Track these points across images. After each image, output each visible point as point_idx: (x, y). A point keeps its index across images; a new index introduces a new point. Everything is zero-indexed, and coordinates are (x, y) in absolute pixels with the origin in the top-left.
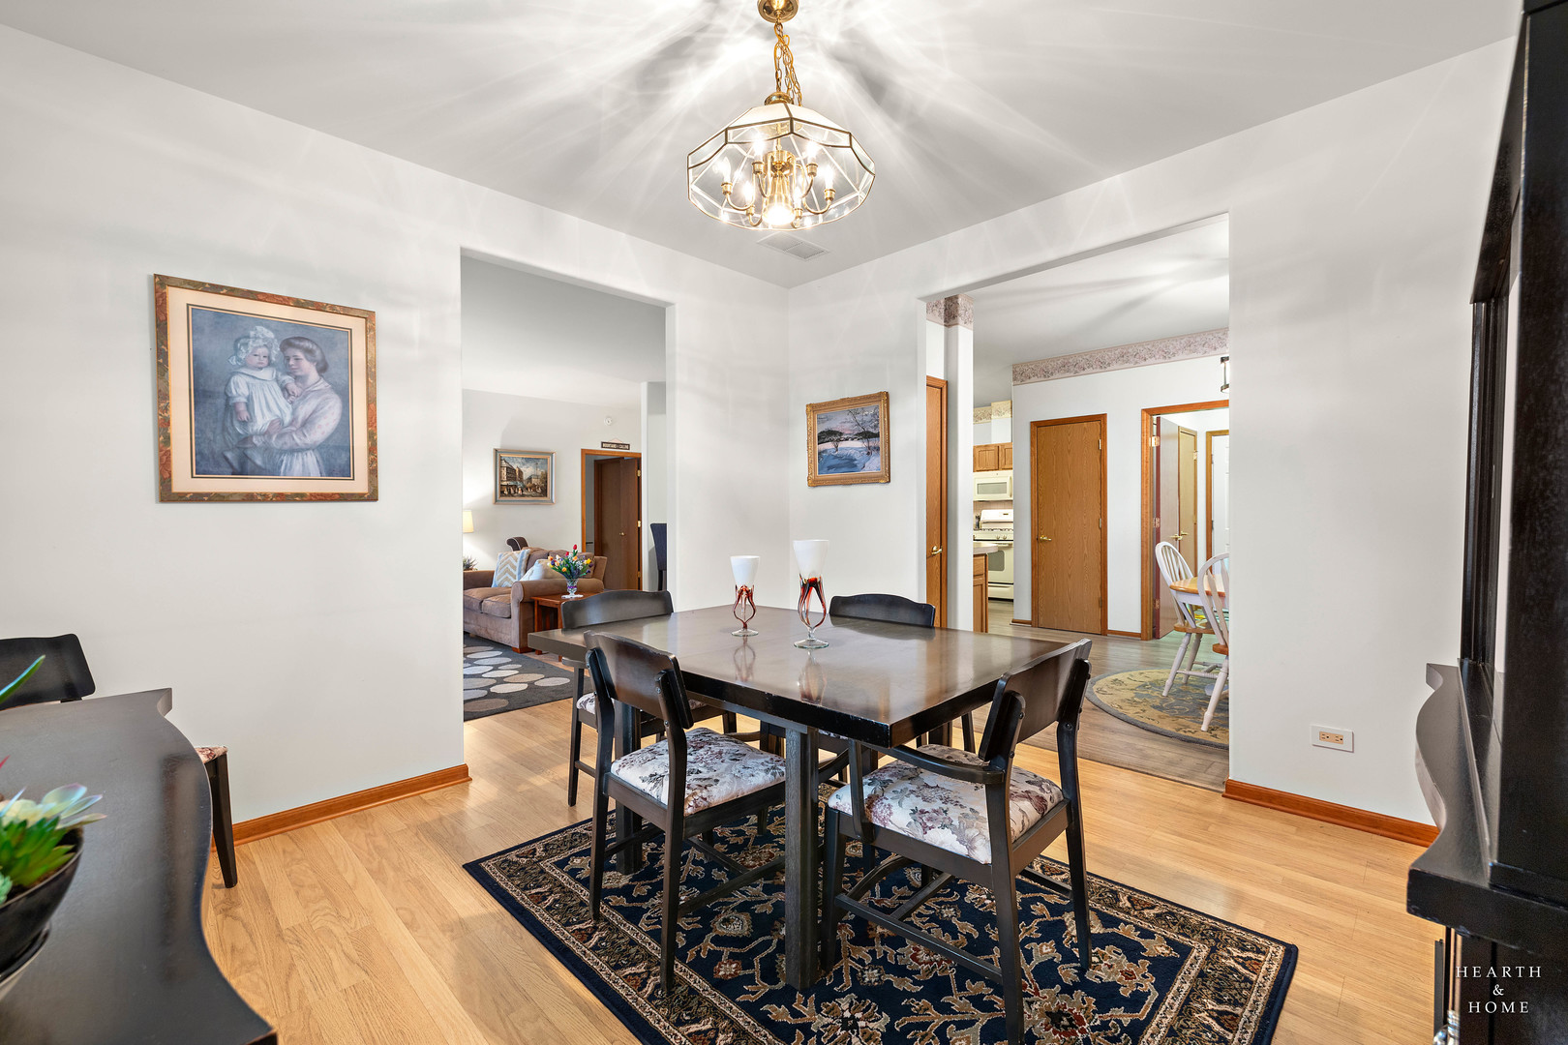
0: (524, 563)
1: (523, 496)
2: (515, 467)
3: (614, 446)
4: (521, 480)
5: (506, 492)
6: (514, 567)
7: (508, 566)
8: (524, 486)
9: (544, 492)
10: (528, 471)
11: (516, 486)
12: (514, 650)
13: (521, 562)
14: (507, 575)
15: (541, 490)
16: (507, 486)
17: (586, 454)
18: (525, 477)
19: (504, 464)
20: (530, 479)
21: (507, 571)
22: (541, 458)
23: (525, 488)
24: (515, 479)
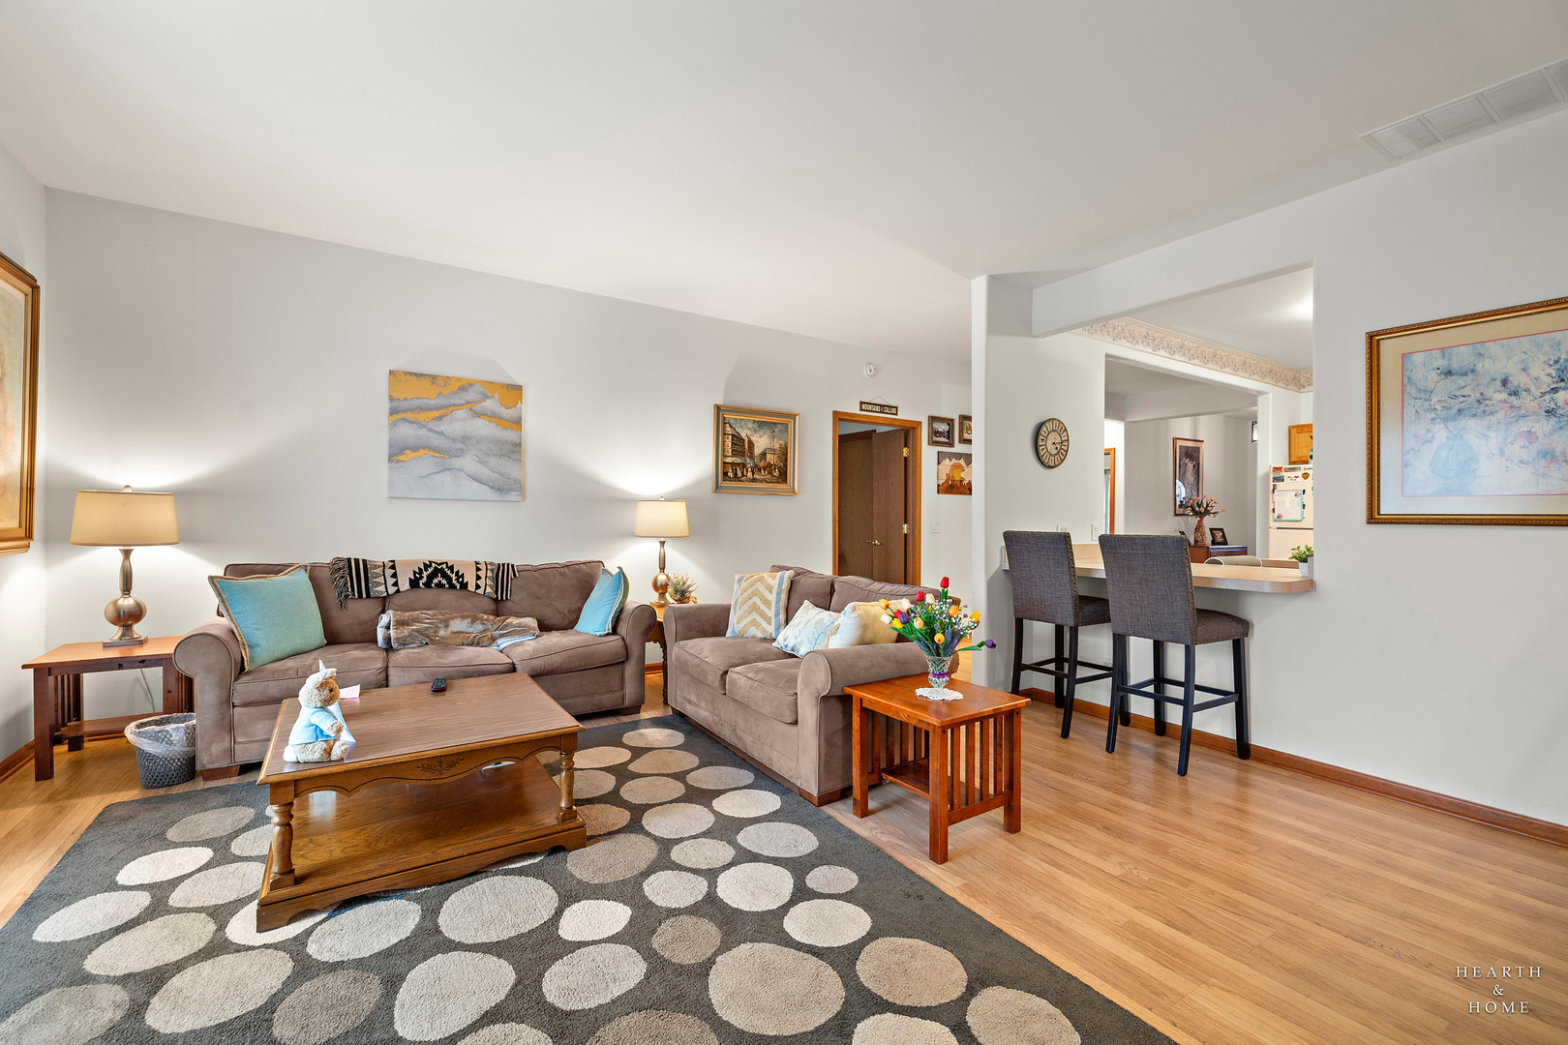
0: (784, 596)
1: (754, 480)
2: (743, 435)
3: (877, 408)
4: (752, 457)
5: (731, 474)
6: (767, 603)
7: (756, 599)
8: (756, 466)
9: (783, 477)
10: (762, 442)
11: (744, 465)
12: (803, 795)
13: (779, 593)
14: (755, 615)
15: (778, 472)
16: (732, 464)
17: (839, 417)
18: (757, 451)
19: (728, 429)
20: (764, 455)
21: (755, 608)
22: (779, 422)
23: (756, 469)
24: (743, 454)
